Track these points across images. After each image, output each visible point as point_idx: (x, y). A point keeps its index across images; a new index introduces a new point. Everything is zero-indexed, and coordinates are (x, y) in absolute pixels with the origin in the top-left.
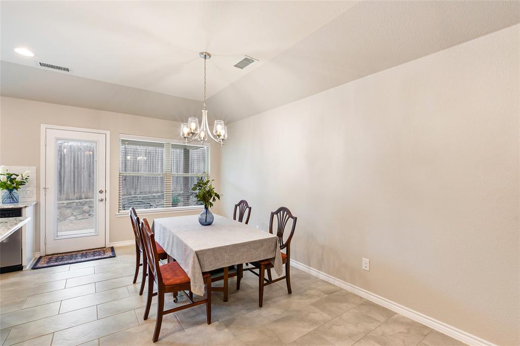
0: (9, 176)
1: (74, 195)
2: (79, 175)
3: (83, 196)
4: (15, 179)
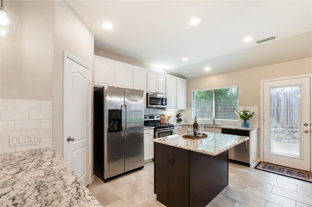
0: (245, 112)
1: (287, 125)
2: (291, 112)
3: (294, 126)
4: (247, 113)
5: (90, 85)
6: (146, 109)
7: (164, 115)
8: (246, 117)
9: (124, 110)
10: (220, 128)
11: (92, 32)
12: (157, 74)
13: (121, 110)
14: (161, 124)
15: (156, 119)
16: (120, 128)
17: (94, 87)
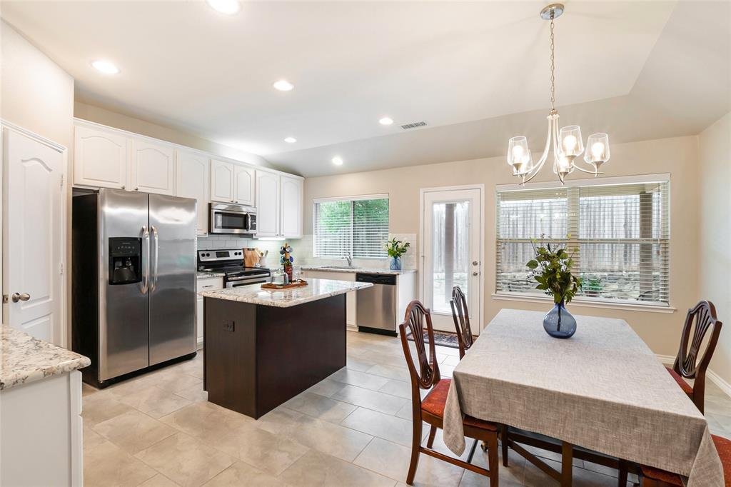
4: (398, 246)
5: (62, 185)
6: (207, 236)
7: (253, 249)
8: (397, 252)
9: (148, 239)
10: (353, 272)
11: (67, 72)
12: (235, 163)
13: (141, 239)
14: (245, 267)
15: (232, 257)
16: (137, 276)
17: (73, 188)
